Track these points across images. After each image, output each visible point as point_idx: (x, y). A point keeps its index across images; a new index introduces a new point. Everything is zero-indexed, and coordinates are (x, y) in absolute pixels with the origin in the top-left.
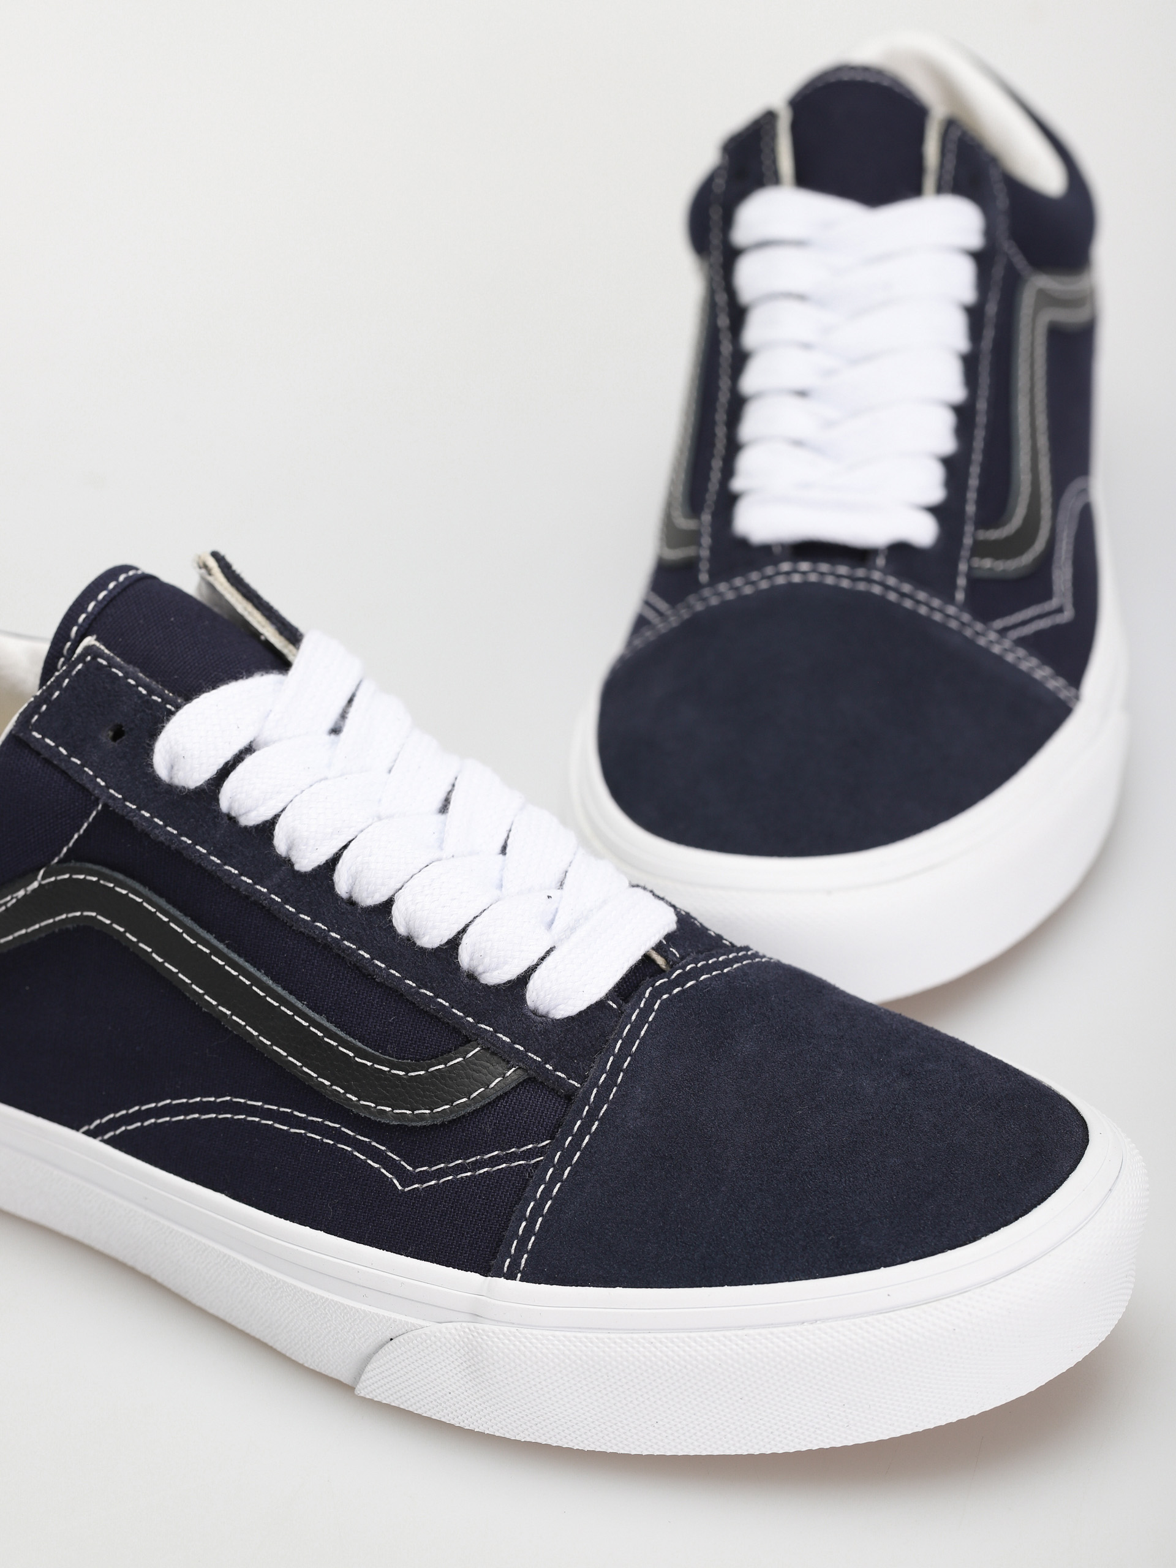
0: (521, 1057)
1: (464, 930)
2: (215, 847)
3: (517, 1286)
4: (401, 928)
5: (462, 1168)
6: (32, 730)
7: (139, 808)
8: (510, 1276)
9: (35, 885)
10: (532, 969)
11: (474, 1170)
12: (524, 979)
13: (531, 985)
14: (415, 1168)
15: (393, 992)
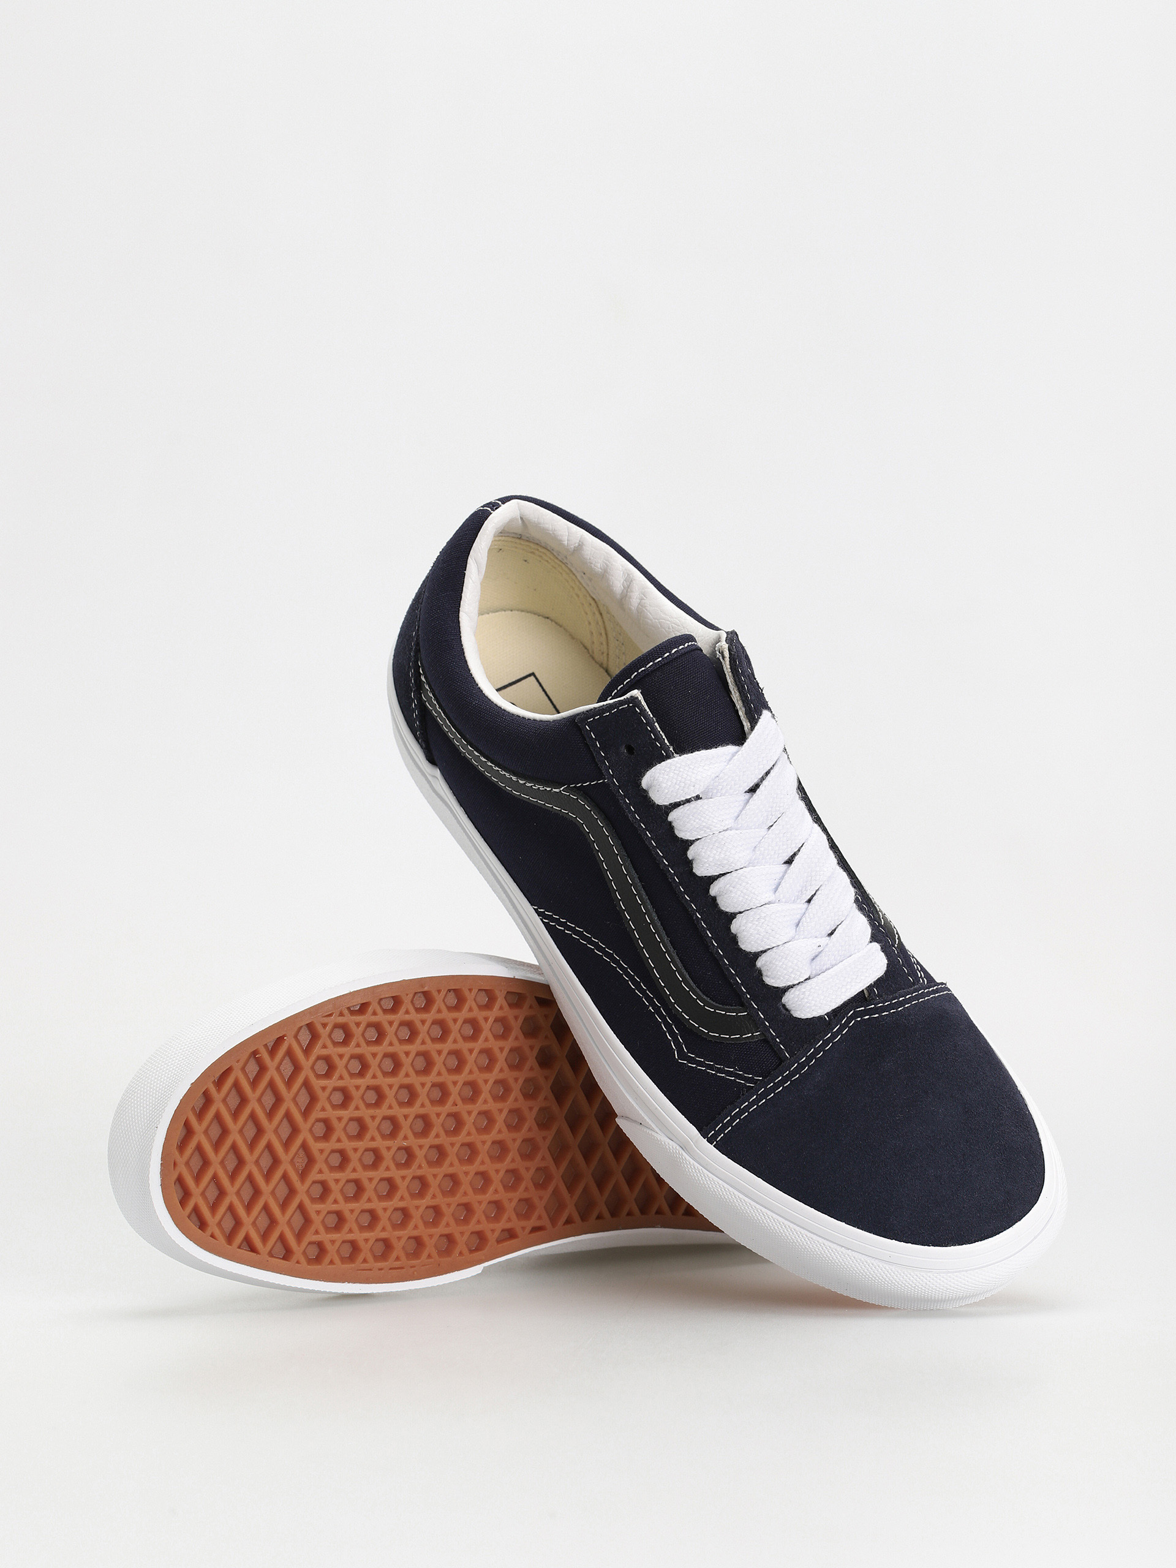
0: (767, 1029)
1: (765, 951)
2: (656, 837)
3: (711, 1148)
4: (733, 931)
5: (711, 1067)
6: (586, 724)
7: (625, 796)
8: (710, 1141)
9: (557, 790)
10: (792, 986)
11: (717, 1072)
12: (785, 990)
13: (787, 994)
14: (688, 1052)
15: (716, 961)
